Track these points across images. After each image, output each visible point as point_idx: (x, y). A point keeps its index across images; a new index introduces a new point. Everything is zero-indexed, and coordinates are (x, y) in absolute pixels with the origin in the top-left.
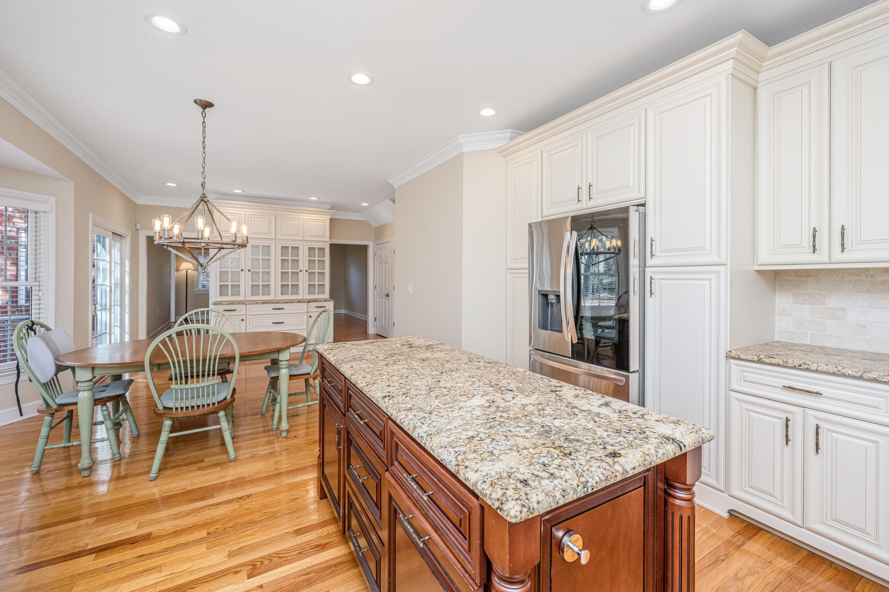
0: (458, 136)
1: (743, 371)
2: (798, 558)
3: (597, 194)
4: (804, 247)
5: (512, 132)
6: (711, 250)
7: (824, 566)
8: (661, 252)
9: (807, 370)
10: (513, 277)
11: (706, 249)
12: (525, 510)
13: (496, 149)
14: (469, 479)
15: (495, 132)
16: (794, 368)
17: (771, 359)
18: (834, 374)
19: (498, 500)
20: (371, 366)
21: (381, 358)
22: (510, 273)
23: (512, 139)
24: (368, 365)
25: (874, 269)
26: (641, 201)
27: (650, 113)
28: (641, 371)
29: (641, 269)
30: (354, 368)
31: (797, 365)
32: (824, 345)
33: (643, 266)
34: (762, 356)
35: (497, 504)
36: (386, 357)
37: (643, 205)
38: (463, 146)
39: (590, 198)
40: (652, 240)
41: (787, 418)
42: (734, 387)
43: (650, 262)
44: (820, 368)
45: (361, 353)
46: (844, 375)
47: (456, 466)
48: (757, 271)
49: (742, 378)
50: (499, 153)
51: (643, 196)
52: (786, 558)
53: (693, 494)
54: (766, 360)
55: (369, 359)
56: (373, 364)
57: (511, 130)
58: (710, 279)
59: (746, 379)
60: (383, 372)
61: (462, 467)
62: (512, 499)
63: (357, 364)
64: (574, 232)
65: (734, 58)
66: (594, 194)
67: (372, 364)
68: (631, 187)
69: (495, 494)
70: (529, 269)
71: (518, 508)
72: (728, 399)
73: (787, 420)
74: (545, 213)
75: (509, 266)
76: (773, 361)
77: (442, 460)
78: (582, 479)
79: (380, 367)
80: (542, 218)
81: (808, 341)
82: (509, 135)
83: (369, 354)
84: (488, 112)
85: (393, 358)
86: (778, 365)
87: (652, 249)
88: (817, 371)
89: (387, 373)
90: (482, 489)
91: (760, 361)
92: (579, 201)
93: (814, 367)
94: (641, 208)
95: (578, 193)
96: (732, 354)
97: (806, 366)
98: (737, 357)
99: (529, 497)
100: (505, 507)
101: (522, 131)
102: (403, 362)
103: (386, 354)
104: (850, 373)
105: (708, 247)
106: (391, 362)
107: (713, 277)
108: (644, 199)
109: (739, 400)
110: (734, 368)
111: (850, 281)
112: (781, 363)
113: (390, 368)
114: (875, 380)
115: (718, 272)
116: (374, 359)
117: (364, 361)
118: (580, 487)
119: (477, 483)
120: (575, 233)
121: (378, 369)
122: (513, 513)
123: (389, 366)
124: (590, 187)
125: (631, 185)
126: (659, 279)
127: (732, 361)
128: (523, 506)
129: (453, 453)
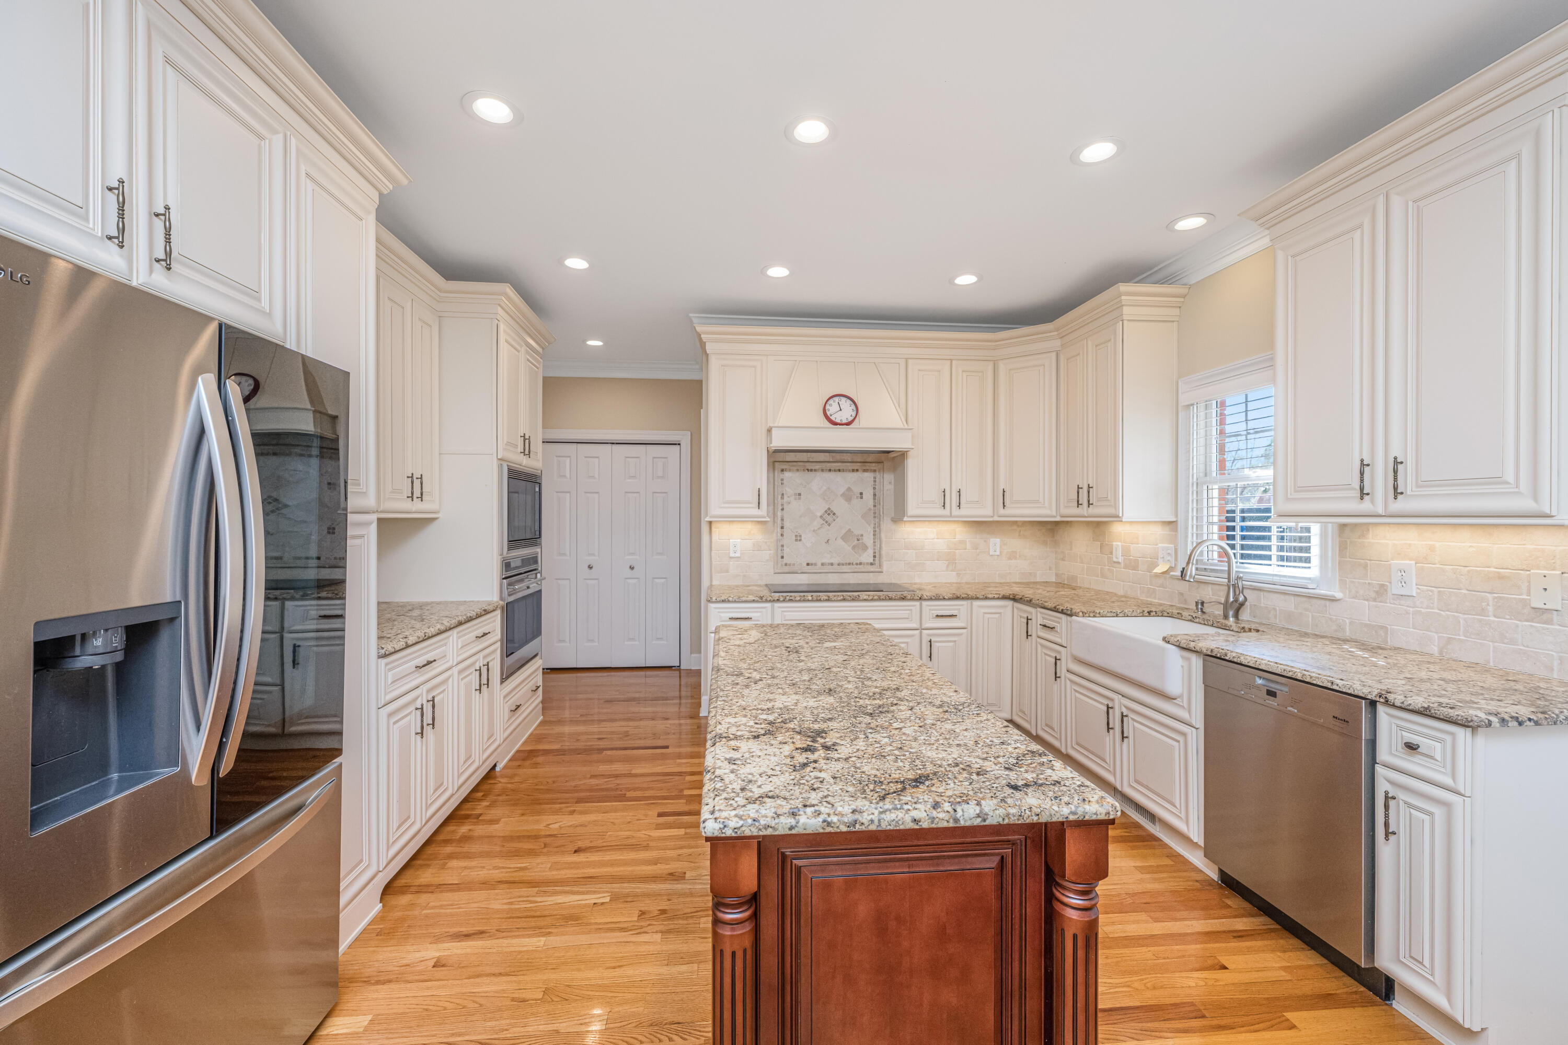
20: (924, 691)
21: (903, 706)
24: (930, 693)
30: (952, 690)
36: (894, 708)
45: (948, 726)
55: (929, 707)
56: (921, 693)
60: (908, 678)
63: (950, 697)
67: (923, 694)
79: (909, 687)
83: (929, 722)
85: (881, 703)
89: (902, 676)
102: (866, 692)
103: (890, 715)
106: (889, 694)
113: (895, 683)
116: (919, 703)
117: (938, 703)
121: (914, 684)
123: (895, 686)
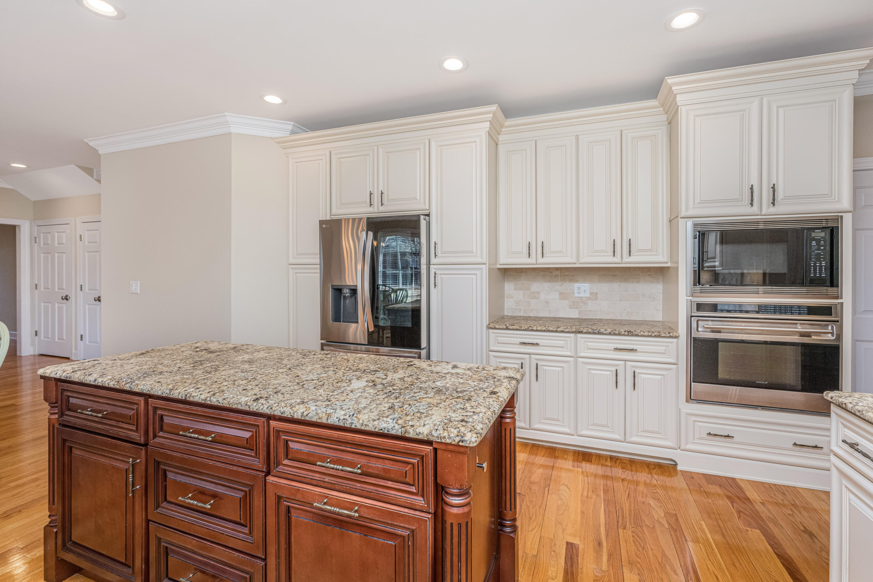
0: (226, 114)
1: (496, 336)
2: (528, 449)
3: (388, 201)
4: (524, 254)
5: (294, 125)
6: (477, 254)
7: (540, 449)
8: (442, 253)
9: (532, 330)
10: (296, 273)
11: (474, 253)
12: (479, 435)
13: (275, 139)
14: (421, 432)
15: (277, 121)
16: (525, 330)
17: (513, 326)
18: (544, 331)
19: (458, 436)
22: (292, 268)
23: (293, 132)
24: (180, 377)
25: (552, 268)
26: (427, 212)
27: (433, 144)
28: (427, 348)
29: (428, 266)
30: (163, 382)
31: (526, 328)
32: (530, 315)
33: (429, 264)
34: (508, 325)
35: (457, 439)
36: (192, 365)
37: (428, 215)
38: (231, 125)
39: (382, 204)
40: (435, 244)
41: (522, 363)
42: (492, 348)
43: (433, 260)
44: (538, 328)
46: (549, 331)
47: (401, 428)
48: (499, 269)
49: (496, 342)
50: (278, 143)
51: (427, 208)
52: (523, 452)
53: (515, 414)
54: (510, 327)
57: (293, 123)
58: (476, 274)
59: (499, 342)
60: (215, 380)
61: (408, 427)
62: (468, 432)
64: (369, 232)
65: (490, 121)
66: (385, 201)
68: (417, 200)
69: (452, 434)
70: (320, 264)
71: (475, 435)
72: (488, 357)
73: (522, 364)
74: (334, 211)
75: (291, 261)
76: (514, 327)
77: (382, 430)
78: (492, 410)
80: (331, 217)
81: (522, 314)
82: (290, 127)
84: (273, 99)
86: (517, 330)
87: (435, 250)
88: (537, 331)
90: (439, 435)
91: (507, 329)
92: (371, 205)
93: (535, 328)
94: (427, 217)
95: (370, 198)
96: (491, 326)
97: (531, 328)
98: (494, 327)
99: (475, 428)
100: (466, 438)
101: (308, 129)
103: (189, 363)
104: (552, 329)
105: (474, 251)
107: (478, 272)
108: (429, 211)
109: (495, 357)
110: (492, 336)
111: (541, 275)
112: (518, 328)
114: (562, 332)
115: (481, 269)
117: (166, 374)
118: (493, 414)
119: (431, 432)
120: (371, 234)
122: (473, 440)
124: (381, 194)
125: (418, 198)
126: (440, 274)
127: (491, 331)
128: (477, 433)
129: (391, 421)
